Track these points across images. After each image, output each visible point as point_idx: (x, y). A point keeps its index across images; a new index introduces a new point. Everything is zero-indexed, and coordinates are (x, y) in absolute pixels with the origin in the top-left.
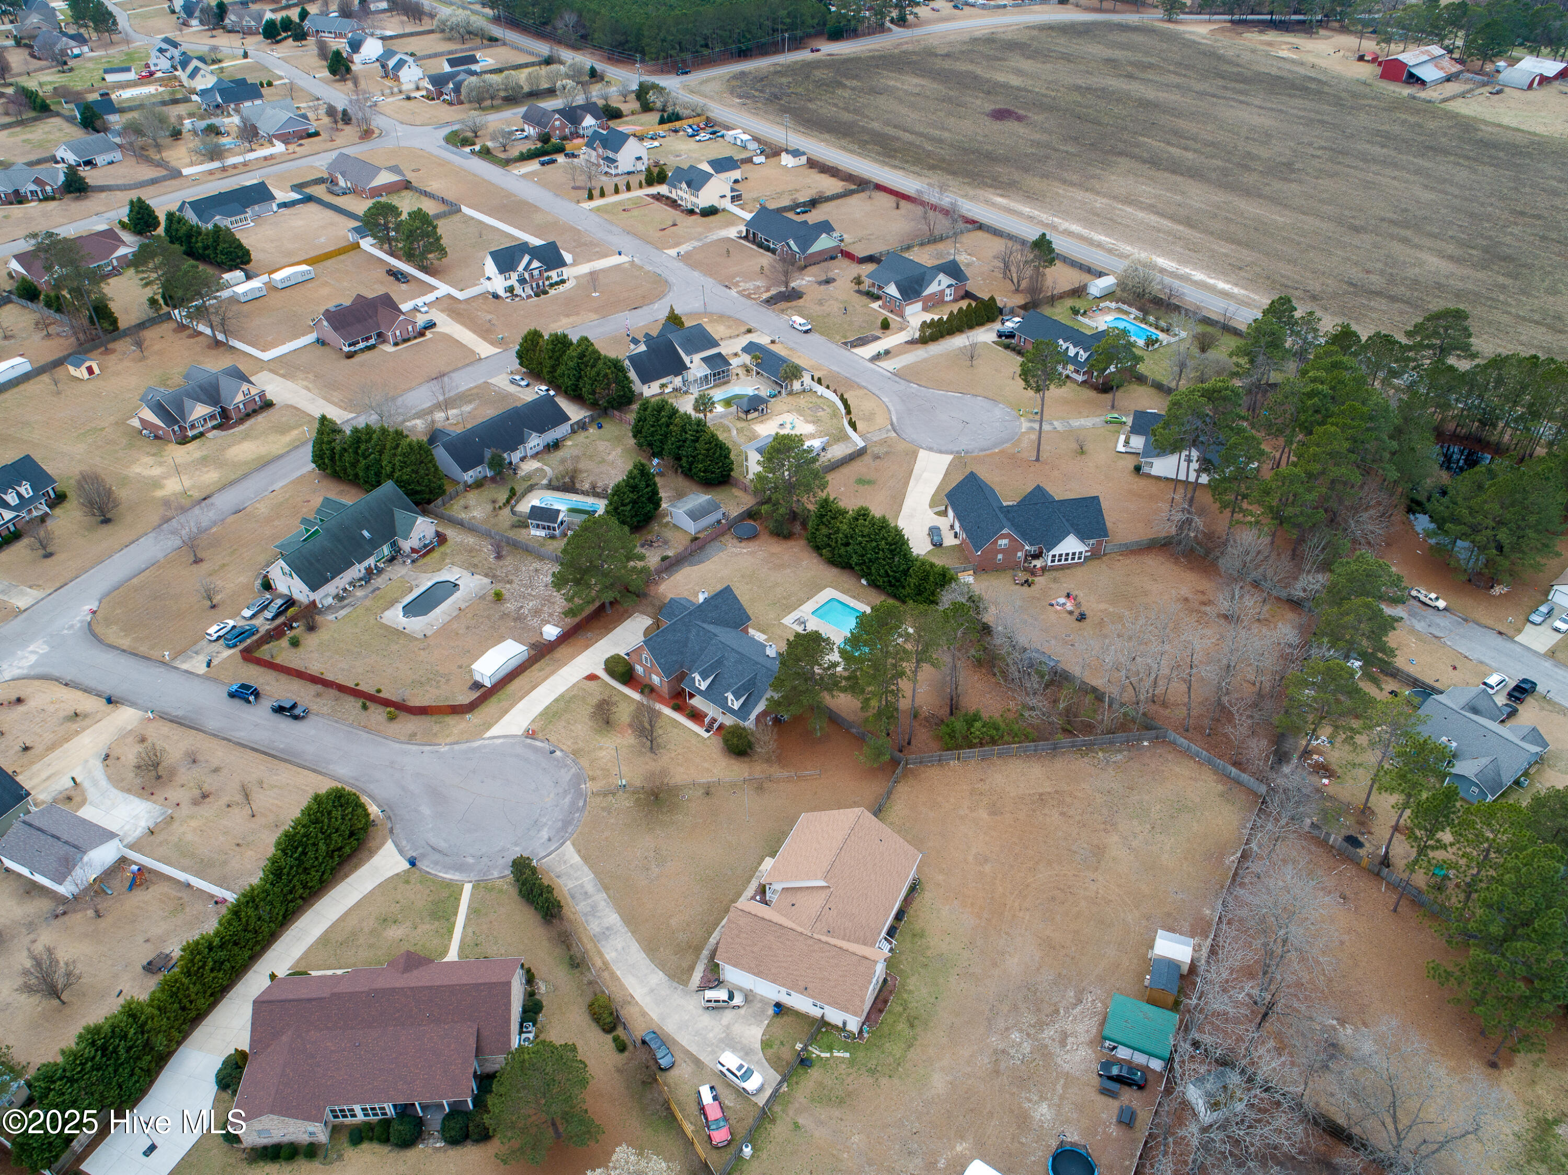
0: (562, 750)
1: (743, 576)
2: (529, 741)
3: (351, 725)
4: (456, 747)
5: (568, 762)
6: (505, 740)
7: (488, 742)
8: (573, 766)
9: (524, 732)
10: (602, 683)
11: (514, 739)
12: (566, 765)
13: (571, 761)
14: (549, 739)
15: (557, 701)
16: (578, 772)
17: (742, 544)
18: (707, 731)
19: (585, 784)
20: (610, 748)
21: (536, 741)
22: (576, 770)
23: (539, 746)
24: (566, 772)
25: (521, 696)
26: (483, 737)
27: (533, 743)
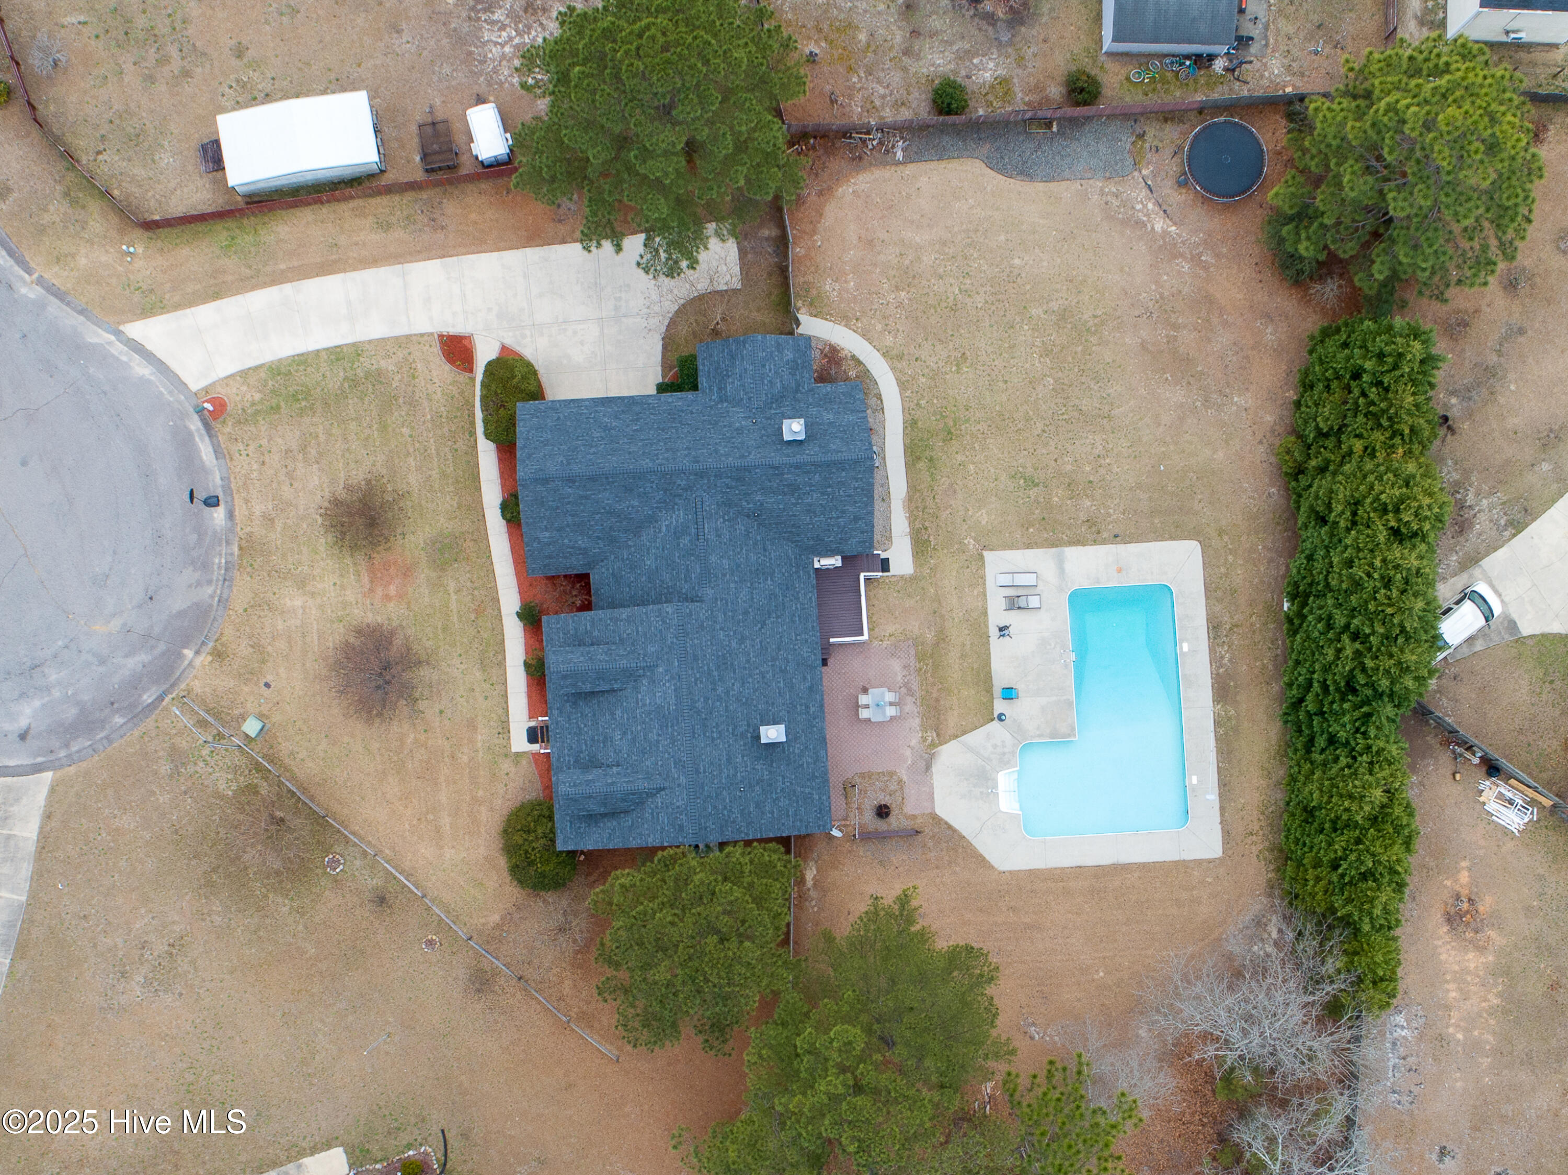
0: (231, 515)
1: (1063, 316)
2: (195, 424)
4: (54, 307)
5: (217, 561)
6: (152, 378)
7: (121, 353)
8: (218, 580)
9: (206, 390)
10: (462, 393)
11: (170, 393)
12: (206, 566)
13: (223, 561)
14: (231, 459)
15: (336, 354)
16: (211, 606)
17: (1177, 198)
18: (533, 736)
19: (197, 653)
20: (319, 601)
21: (207, 439)
22: (212, 597)
23: (201, 460)
24: (190, 586)
25: (283, 271)
26: (121, 328)
27: (197, 439)
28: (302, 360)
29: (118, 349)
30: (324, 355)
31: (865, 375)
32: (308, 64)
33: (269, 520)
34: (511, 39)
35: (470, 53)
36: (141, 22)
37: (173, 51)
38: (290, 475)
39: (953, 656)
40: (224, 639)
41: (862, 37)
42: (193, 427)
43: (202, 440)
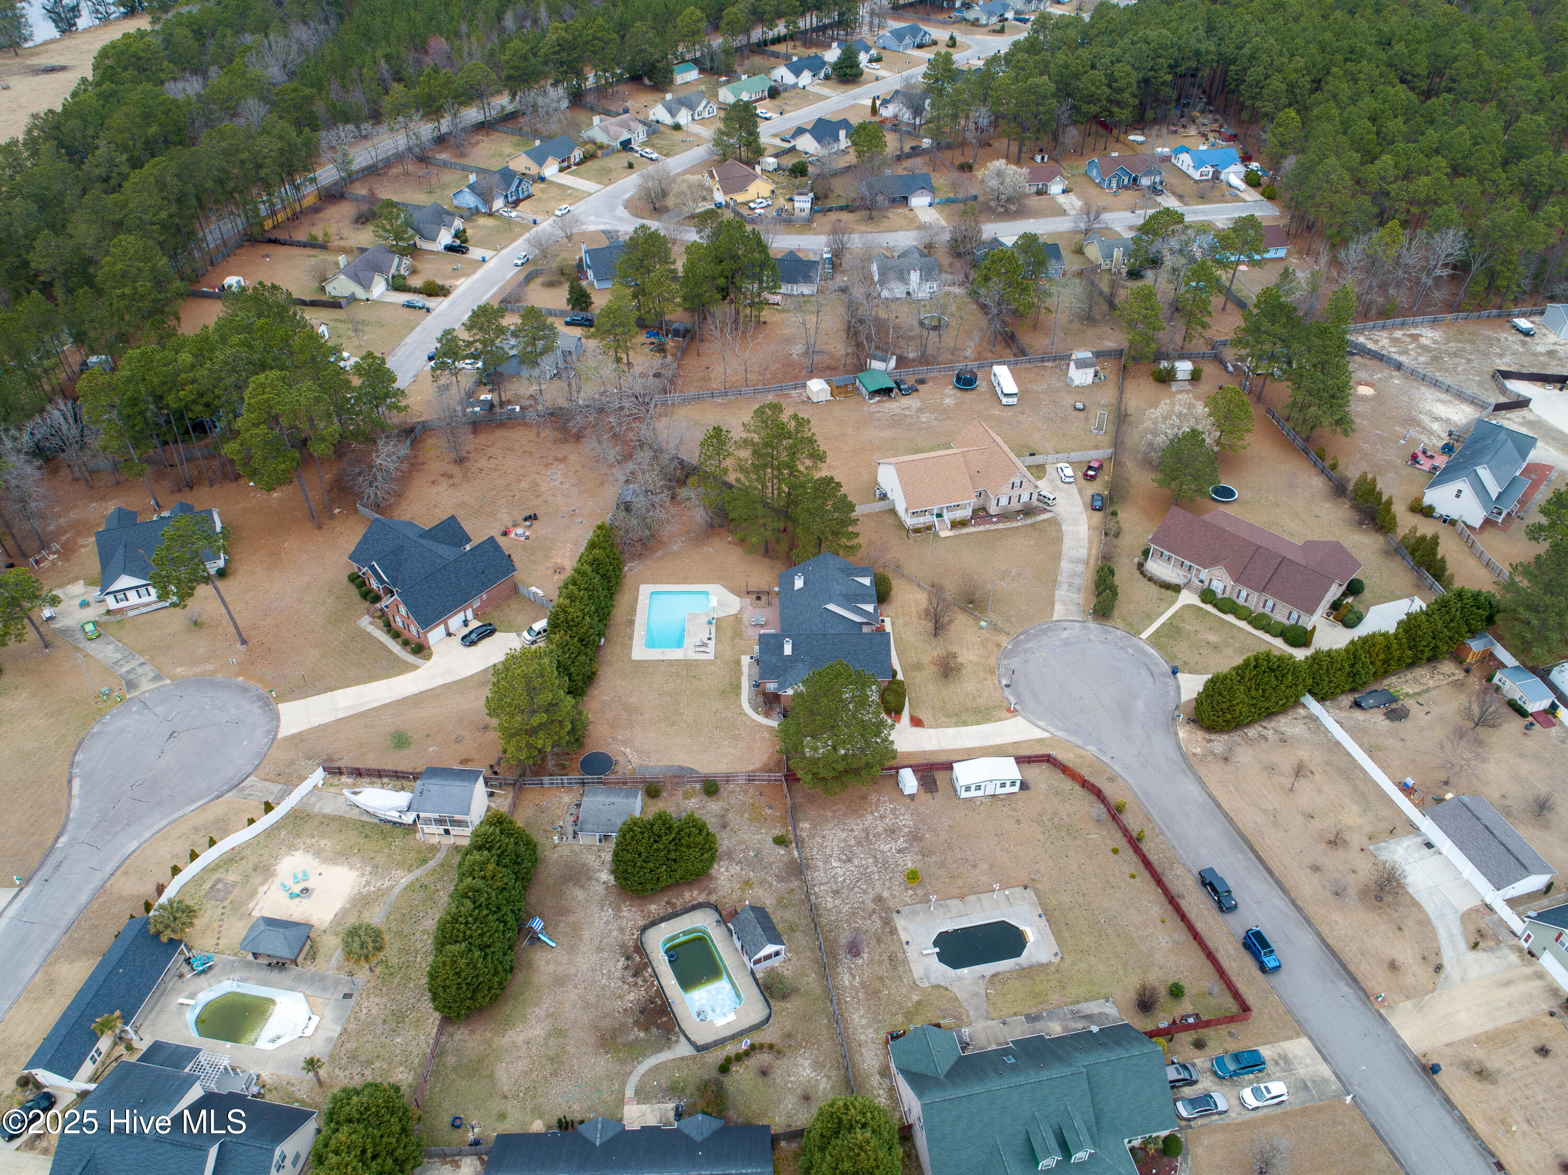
0: (1000, 682)
1: (673, 724)
2: (1017, 708)
3: (1162, 833)
4: (1080, 743)
5: (1003, 670)
6: (1038, 722)
8: (1002, 665)
9: (1015, 717)
10: (915, 709)
11: (1029, 717)
12: (1007, 669)
13: (1001, 670)
14: (1002, 697)
15: (965, 724)
16: (1003, 659)
17: (620, 759)
18: (883, 621)
19: (1007, 647)
21: (1012, 703)
22: (1003, 661)
23: (1013, 697)
24: (1012, 664)
26: (1051, 736)
27: (1016, 703)
28: (978, 723)
29: (1052, 730)
30: (970, 724)
31: (755, 709)
33: (985, 680)
34: (900, 822)
35: (918, 817)
36: (1063, 834)
37: (1047, 823)
38: (978, 690)
39: (729, 634)
40: (997, 650)
41: (746, 816)
42: (1018, 706)
43: (1014, 703)
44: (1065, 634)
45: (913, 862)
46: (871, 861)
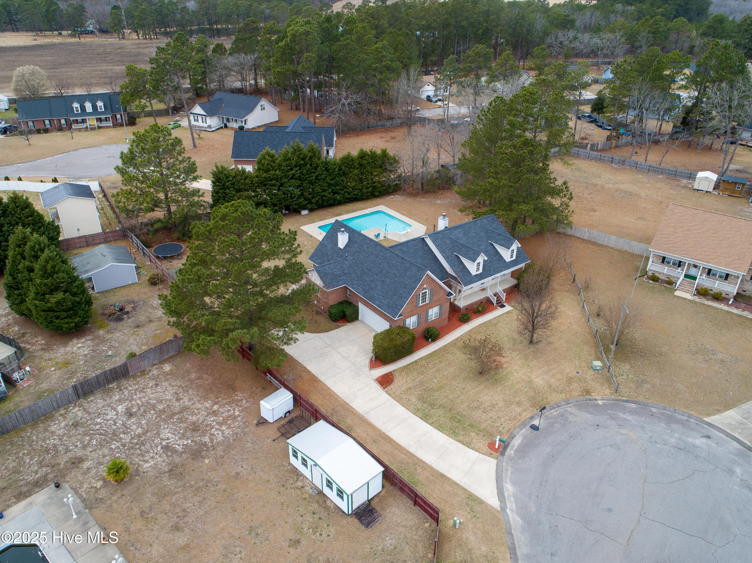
5: (555, 413)
6: (508, 481)
7: (512, 502)
8: (562, 409)
9: (491, 455)
10: (403, 371)
11: (507, 470)
12: (562, 415)
13: (552, 411)
14: (509, 429)
15: (425, 418)
16: (573, 405)
19: (596, 400)
20: (529, 374)
21: (511, 444)
22: (570, 407)
23: (522, 441)
24: (576, 416)
25: (406, 455)
26: (499, 509)
27: (515, 448)
28: (440, 428)
29: (511, 505)
30: (430, 421)
32: (282, 504)
33: (519, 404)
34: (217, 429)
35: (234, 440)
38: (493, 406)
40: (580, 393)
42: (512, 452)
43: (513, 446)
44: (700, 441)
45: (155, 467)
46: (140, 431)
